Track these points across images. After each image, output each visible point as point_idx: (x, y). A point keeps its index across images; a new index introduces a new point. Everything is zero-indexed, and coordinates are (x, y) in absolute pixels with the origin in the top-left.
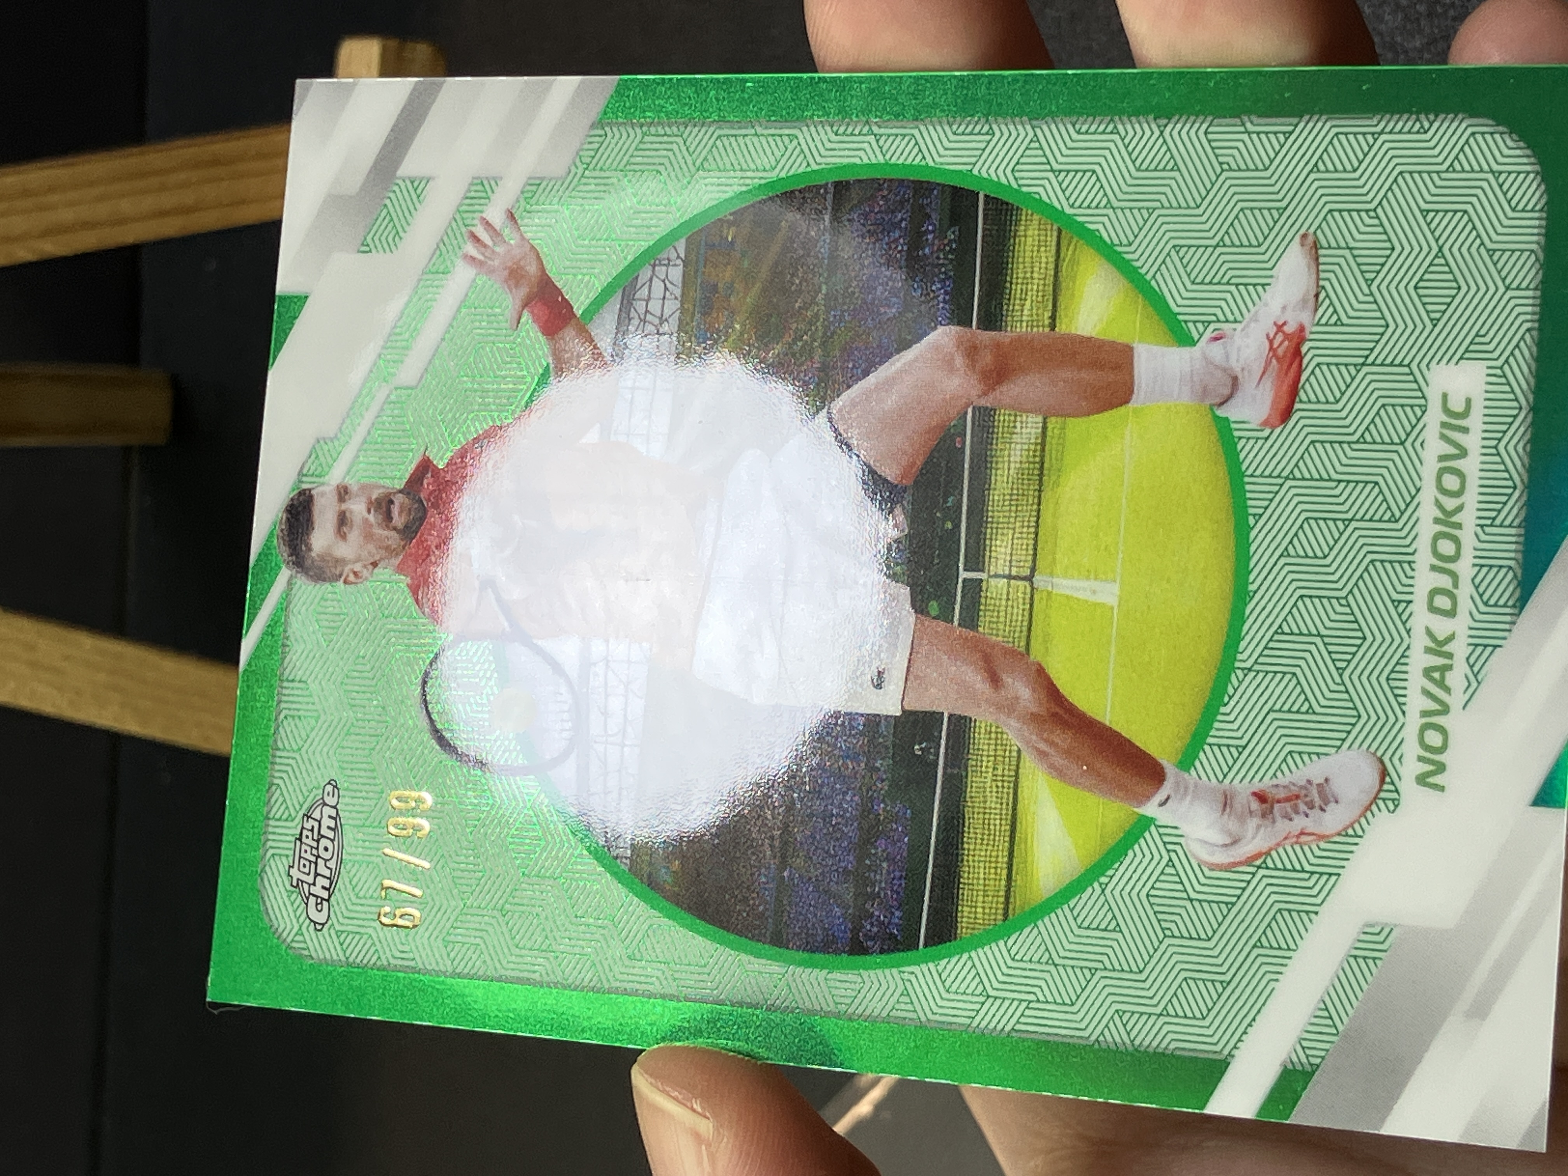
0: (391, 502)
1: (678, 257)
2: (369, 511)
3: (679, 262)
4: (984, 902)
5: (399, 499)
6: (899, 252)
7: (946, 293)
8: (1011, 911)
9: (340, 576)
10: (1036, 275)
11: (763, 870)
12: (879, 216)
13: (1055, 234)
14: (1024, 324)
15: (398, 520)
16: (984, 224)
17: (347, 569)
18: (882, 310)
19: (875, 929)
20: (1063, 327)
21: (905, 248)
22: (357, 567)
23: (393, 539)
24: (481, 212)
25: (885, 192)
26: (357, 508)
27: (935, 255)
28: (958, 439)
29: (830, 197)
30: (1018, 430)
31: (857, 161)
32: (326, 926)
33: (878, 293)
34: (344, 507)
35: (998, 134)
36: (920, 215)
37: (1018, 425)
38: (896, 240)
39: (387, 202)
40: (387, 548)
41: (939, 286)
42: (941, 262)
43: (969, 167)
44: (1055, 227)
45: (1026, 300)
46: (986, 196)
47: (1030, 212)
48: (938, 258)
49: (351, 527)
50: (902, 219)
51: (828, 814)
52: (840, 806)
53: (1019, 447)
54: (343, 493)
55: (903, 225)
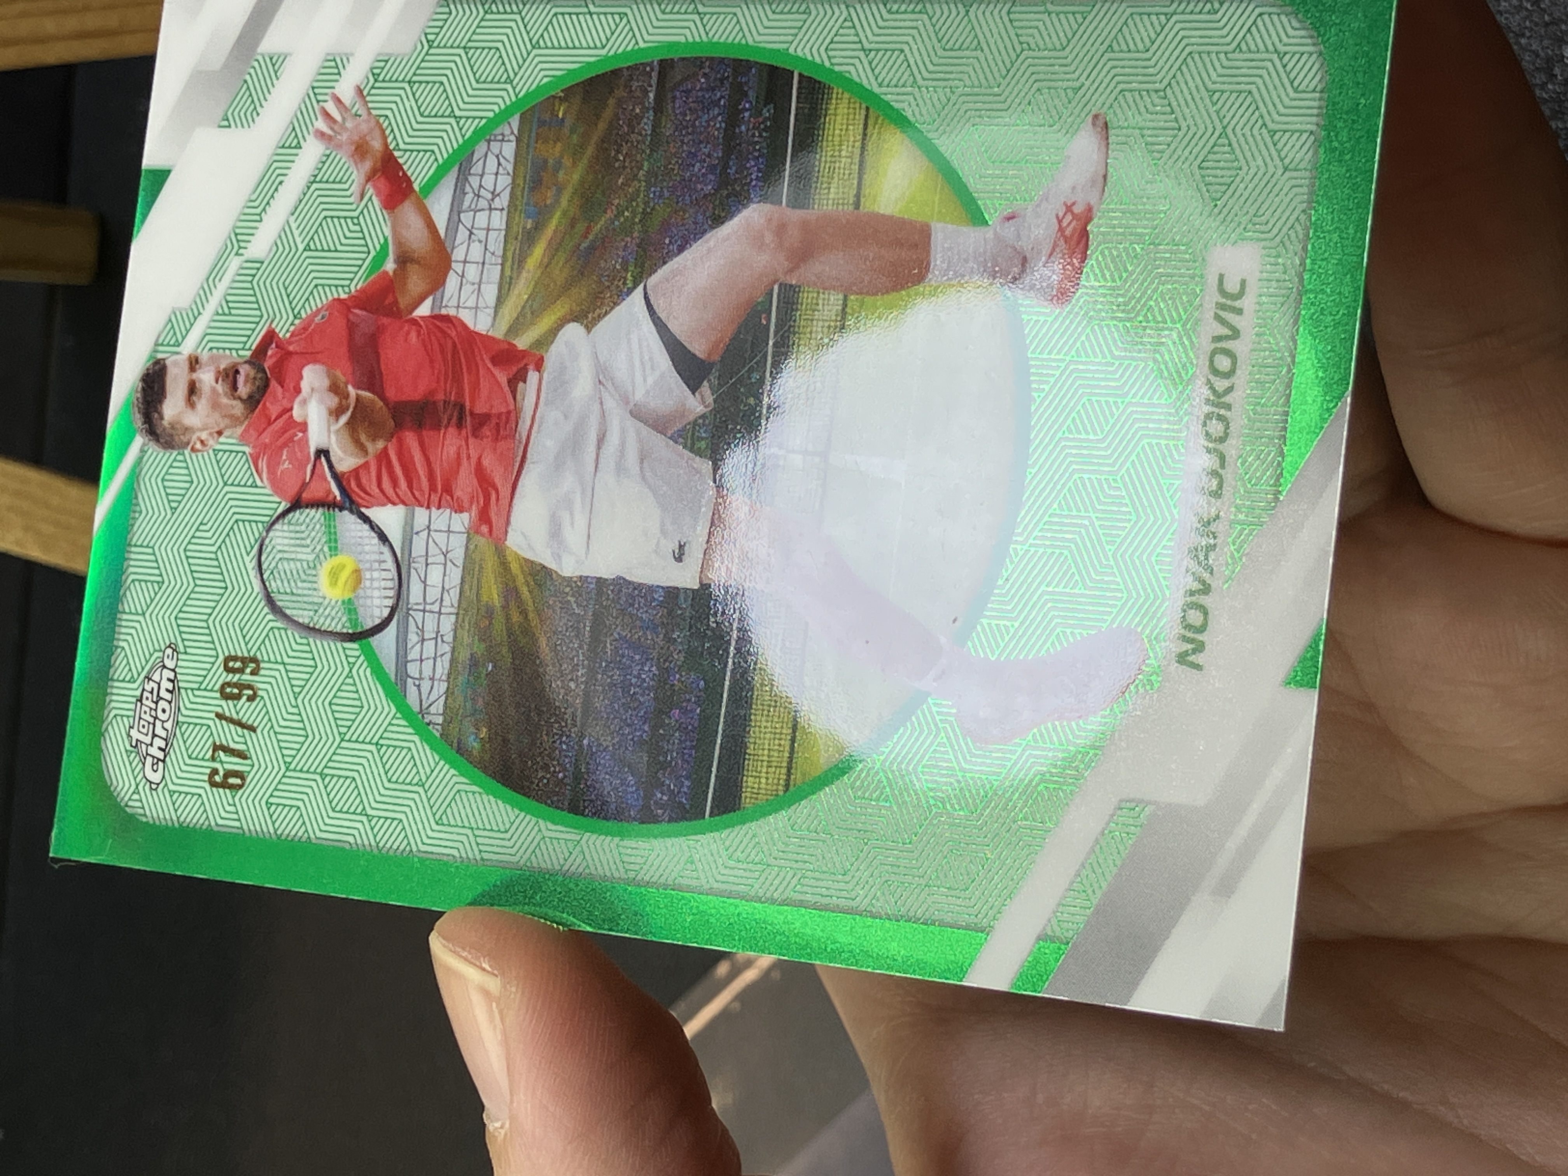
0: (237, 372)
1: (512, 133)
2: (217, 382)
3: (513, 138)
4: (767, 773)
5: (244, 370)
6: (717, 129)
7: (759, 170)
8: (792, 783)
9: (188, 444)
10: (844, 153)
11: (564, 739)
12: (700, 94)
13: (863, 112)
14: (830, 202)
15: (244, 390)
16: (798, 102)
17: (194, 438)
18: (699, 186)
19: (665, 798)
20: (867, 206)
21: (723, 125)
22: (204, 436)
23: (238, 408)
24: (333, 88)
25: (707, 70)
26: (206, 377)
27: (750, 133)
28: (764, 316)
29: (654, 75)
30: (820, 307)
31: (683, 39)
32: (161, 786)
33: (696, 169)
34: (194, 376)
35: (814, 13)
36: (739, 92)
37: (820, 302)
38: (715, 117)
39: (248, 77)
40: (232, 416)
41: (753, 163)
42: (756, 139)
43: (785, 46)
44: (864, 106)
45: (833, 178)
46: (800, 75)
47: (840, 91)
48: (753, 135)
49: (200, 397)
50: (722, 97)
51: (627, 683)
52: (638, 677)
53: (820, 323)
54: (194, 363)
55: (722, 103)
